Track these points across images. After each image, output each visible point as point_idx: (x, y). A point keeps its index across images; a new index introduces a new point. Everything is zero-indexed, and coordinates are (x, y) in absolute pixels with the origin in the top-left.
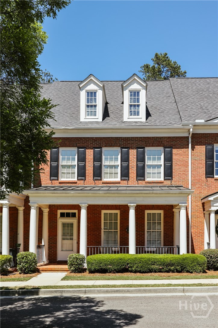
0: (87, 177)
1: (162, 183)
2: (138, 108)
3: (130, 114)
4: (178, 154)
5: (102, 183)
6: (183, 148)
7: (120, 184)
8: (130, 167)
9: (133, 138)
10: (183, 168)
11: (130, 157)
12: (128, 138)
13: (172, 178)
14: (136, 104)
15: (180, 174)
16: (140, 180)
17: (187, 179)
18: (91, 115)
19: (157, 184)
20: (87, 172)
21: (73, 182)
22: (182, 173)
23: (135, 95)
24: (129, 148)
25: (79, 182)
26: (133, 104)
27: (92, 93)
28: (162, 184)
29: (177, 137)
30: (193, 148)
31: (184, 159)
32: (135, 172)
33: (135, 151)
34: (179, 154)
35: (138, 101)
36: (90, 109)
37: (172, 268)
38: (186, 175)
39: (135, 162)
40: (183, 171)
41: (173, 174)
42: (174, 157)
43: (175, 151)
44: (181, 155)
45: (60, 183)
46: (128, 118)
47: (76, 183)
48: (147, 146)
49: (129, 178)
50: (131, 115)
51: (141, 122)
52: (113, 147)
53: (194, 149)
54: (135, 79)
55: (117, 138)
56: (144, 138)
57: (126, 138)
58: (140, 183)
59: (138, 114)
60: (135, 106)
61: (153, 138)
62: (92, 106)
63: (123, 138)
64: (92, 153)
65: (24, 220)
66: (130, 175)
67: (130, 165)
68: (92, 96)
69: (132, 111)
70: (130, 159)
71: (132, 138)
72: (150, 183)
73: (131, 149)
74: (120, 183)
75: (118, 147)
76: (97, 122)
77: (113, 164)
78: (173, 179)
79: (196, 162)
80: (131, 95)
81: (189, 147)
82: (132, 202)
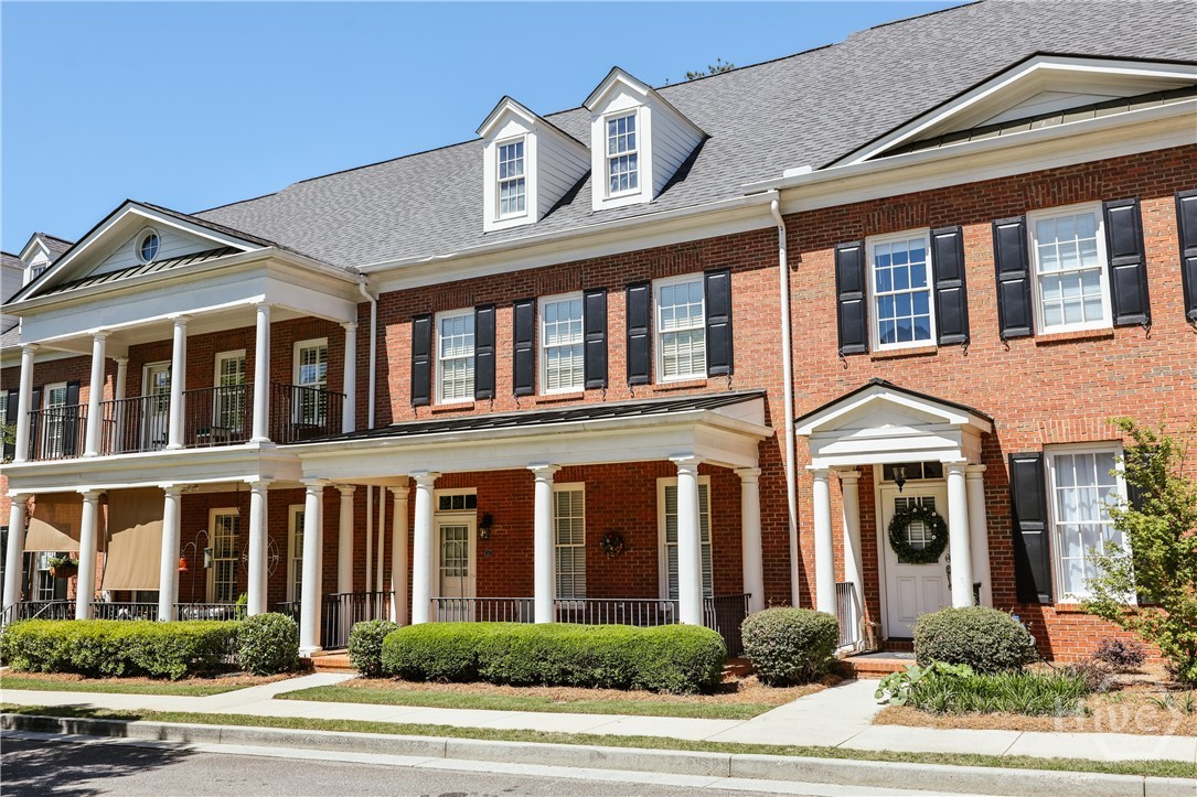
0: (498, 389)
1: (702, 387)
2: (632, 164)
3: (611, 187)
4: (747, 288)
5: (537, 403)
6: (764, 267)
7: (583, 402)
8: (610, 347)
9: (617, 256)
10: (765, 333)
11: (610, 315)
12: (603, 258)
13: (732, 367)
14: (627, 152)
15: (757, 351)
16: (638, 384)
17: (779, 367)
18: (512, 209)
19: (687, 392)
20: (498, 373)
21: (464, 406)
22: (761, 348)
23: (622, 129)
24: (605, 289)
25: (478, 405)
26: (618, 154)
27: (511, 147)
28: (703, 389)
29: (743, 235)
30: (793, 262)
31: (767, 301)
32: (624, 361)
33: (622, 295)
34: (752, 287)
35: (632, 145)
36: (507, 195)
37: (598, 672)
38: (776, 353)
39: (624, 330)
40: (767, 342)
41: (736, 354)
42: (736, 298)
43: (738, 280)
44: (758, 290)
45: (434, 413)
46: (604, 201)
47: (472, 409)
48: (655, 277)
49: (607, 380)
50: (615, 189)
51: (639, 205)
52: (564, 292)
53: (800, 265)
54: (618, 81)
55: (575, 263)
56: (647, 251)
57: (596, 259)
58: (638, 393)
59: (634, 183)
60: (623, 159)
61: (671, 247)
62: (513, 183)
63: (591, 260)
64: (511, 318)
65: (355, 521)
66: (610, 371)
67: (610, 339)
68: (511, 156)
69: (616, 177)
70: (610, 323)
71: (614, 257)
72: (667, 390)
73: (613, 291)
74: (582, 399)
75: (578, 289)
76: (522, 228)
77: (568, 343)
78: (736, 370)
79: (807, 305)
80: (612, 131)
81: (778, 261)
82: (538, 460)
